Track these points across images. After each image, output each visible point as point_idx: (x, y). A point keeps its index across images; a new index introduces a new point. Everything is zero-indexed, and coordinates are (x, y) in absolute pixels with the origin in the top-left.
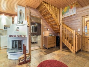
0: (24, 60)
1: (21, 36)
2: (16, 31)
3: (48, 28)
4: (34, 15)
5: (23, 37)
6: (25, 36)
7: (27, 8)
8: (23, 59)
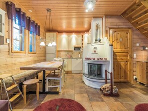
0: (109, 92)
1: (101, 59)
2: (94, 53)
3: (144, 45)
4: (116, 26)
5: (104, 60)
6: (106, 59)
7: (106, 18)
8: (109, 90)
